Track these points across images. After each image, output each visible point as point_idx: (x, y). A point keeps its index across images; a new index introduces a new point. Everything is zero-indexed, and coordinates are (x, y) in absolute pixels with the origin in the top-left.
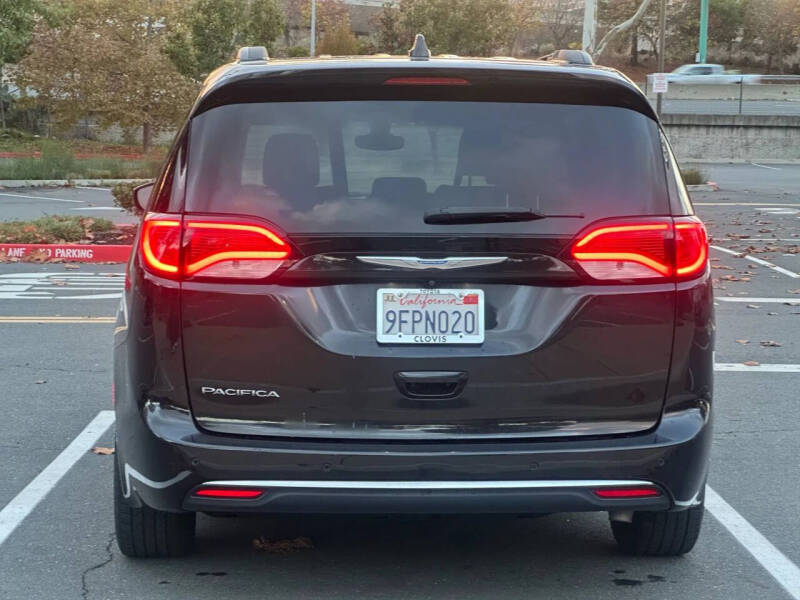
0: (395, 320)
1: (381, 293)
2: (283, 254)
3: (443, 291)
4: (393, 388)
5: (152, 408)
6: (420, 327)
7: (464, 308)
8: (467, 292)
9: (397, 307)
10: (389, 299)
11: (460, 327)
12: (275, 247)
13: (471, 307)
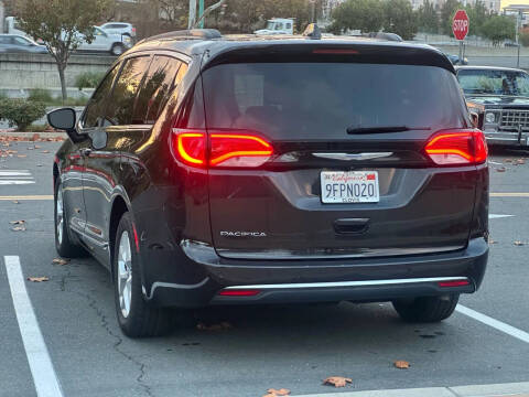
0: (332, 189)
1: (324, 174)
2: (269, 152)
3: (356, 173)
4: (331, 230)
5: (185, 243)
6: (345, 193)
7: (368, 182)
8: (370, 173)
9: (331, 182)
10: (328, 177)
11: (366, 193)
12: (264, 149)
13: (372, 181)
